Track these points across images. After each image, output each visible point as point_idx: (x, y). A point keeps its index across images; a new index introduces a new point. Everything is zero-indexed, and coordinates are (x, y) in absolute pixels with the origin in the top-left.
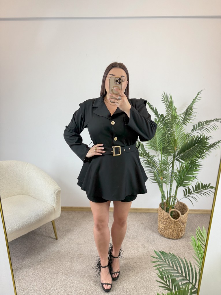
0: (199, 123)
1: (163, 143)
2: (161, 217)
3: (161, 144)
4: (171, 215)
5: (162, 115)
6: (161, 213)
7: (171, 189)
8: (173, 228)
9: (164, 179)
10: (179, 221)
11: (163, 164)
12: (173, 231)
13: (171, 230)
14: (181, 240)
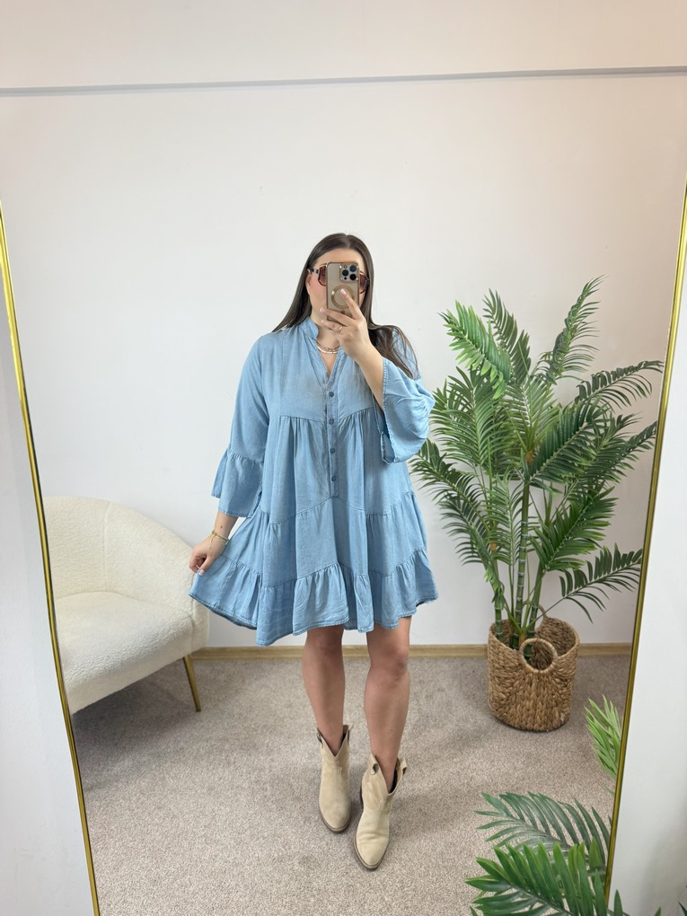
0: (595, 378)
2: (497, 665)
3: (489, 443)
4: (527, 658)
6: (496, 650)
7: (521, 577)
8: (535, 697)
9: (503, 550)
10: (551, 673)
11: (496, 502)
12: (535, 705)
13: (529, 704)
14: (560, 733)
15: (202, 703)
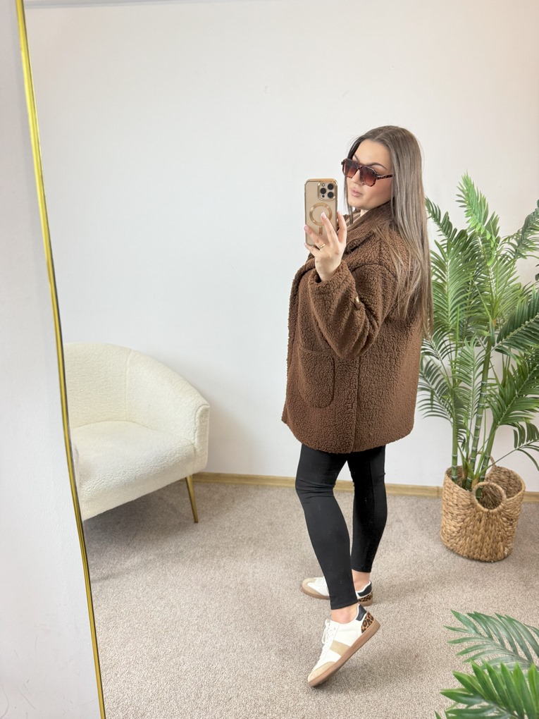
1: (463, 309)
2: (451, 503)
3: (459, 310)
4: (477, 498)
5: (463, 233)
6: (452, 491)
7: (477, 430)
8: (484, 532)
10: (500, 512)
12: (483, 539)
13: (477, 538)
14: (504, 564)
15: (199, 516)
